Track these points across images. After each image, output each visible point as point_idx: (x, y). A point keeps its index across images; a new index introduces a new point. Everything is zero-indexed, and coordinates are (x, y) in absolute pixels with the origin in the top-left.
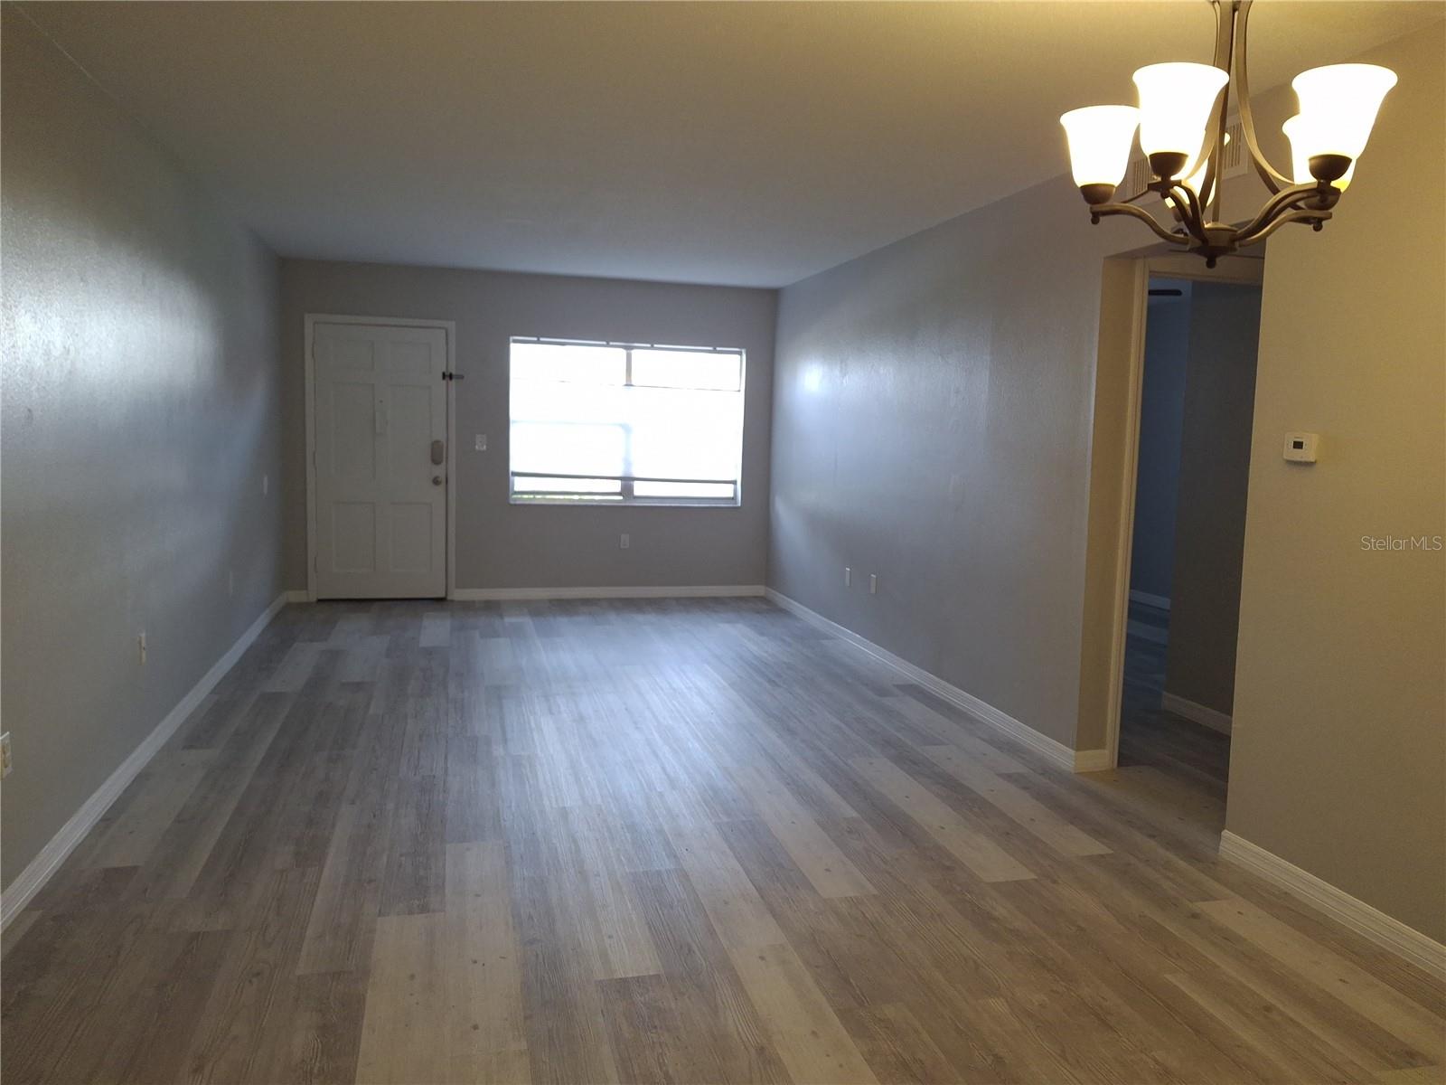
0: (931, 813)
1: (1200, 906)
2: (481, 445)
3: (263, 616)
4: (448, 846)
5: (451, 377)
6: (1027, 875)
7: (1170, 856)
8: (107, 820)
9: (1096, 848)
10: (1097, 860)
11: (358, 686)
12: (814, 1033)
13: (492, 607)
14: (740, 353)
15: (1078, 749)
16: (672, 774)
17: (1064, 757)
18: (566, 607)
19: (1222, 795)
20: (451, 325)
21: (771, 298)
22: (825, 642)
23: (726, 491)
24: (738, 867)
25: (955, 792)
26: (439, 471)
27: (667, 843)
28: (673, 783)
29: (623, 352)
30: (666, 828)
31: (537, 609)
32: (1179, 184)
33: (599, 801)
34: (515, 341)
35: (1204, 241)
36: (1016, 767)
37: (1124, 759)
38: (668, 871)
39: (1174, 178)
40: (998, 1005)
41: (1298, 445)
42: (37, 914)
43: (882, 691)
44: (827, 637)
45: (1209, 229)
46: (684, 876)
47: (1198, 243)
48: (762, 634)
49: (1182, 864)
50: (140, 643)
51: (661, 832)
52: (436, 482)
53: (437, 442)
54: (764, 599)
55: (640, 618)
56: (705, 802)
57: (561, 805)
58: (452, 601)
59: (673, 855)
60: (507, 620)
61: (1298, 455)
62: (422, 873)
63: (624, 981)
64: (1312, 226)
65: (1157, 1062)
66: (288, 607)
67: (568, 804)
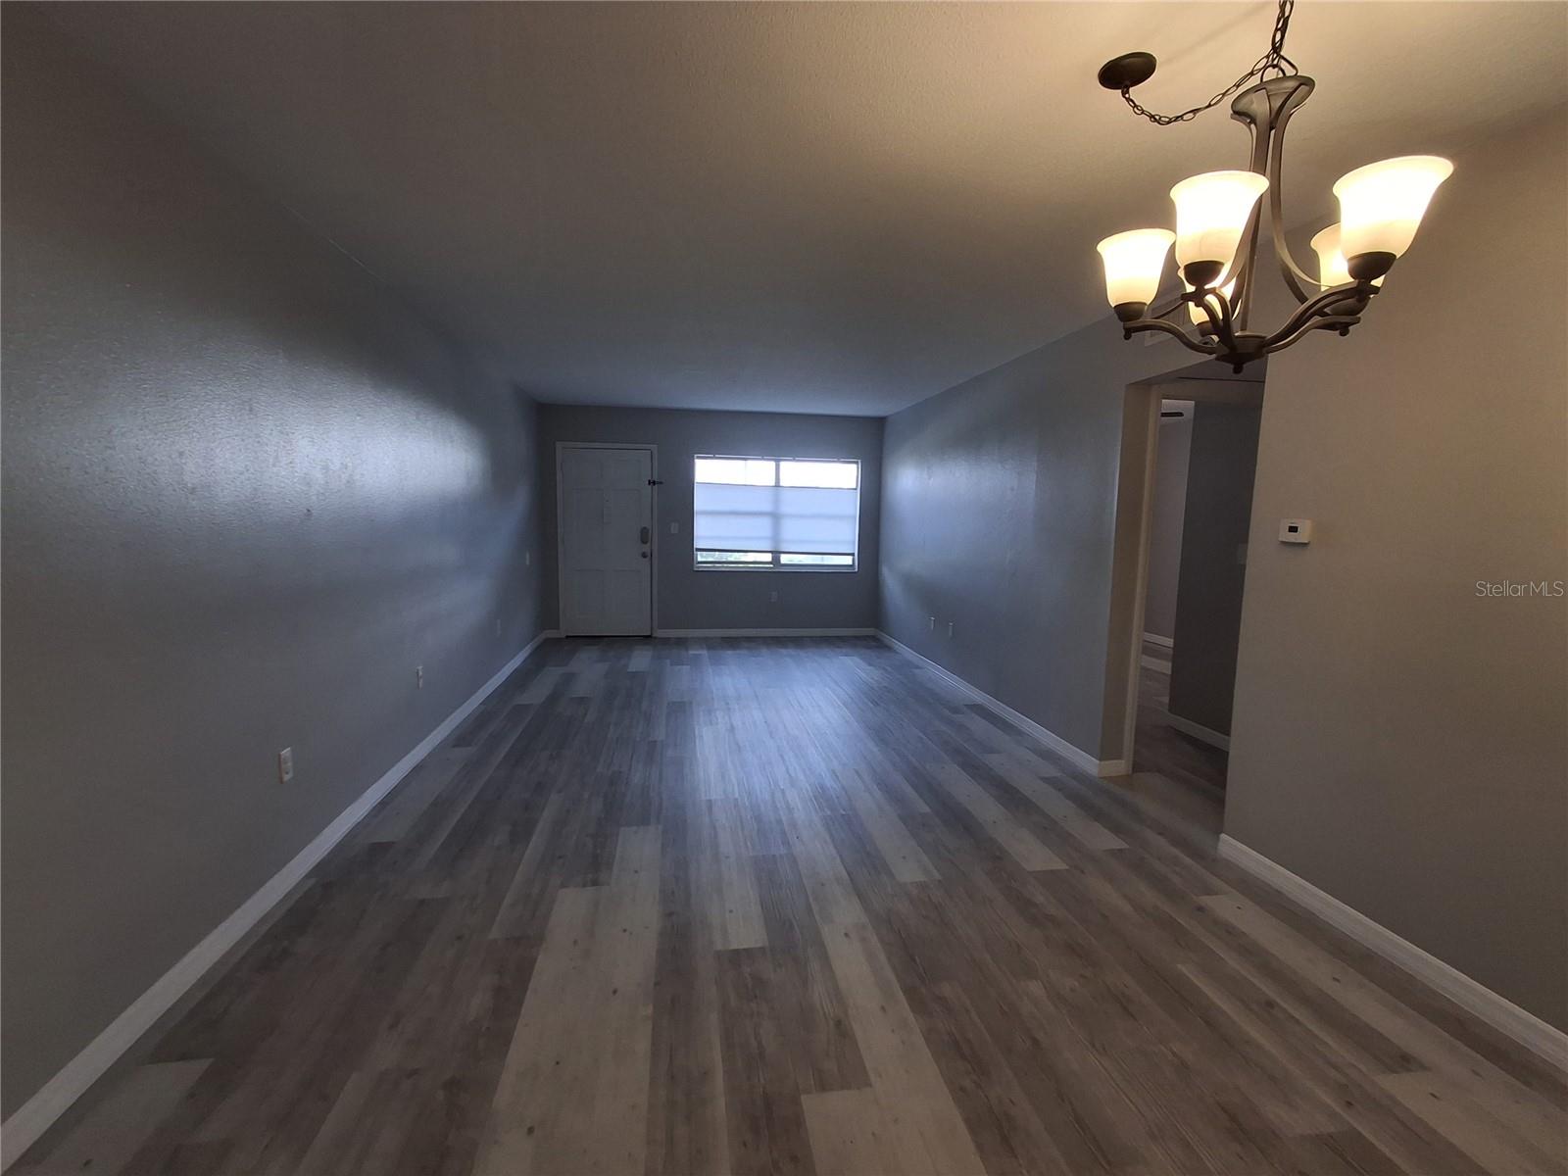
0: (986, 808)
1: (1206, 900)
2: (674, 528)
3: (527, 648)
4: (622, 829)
5: (654, 483)
6: (1059, 865)
7: (1175, 851)
8: (383, 804)
9: (1117, 843)
10: (1117, 854)
11: (582, 700)
12: (883, 1008)
13: (681, 642)
14: (857, 463)
15: (1100, 760)
16: (793, 775)
17: (1089, 764)
18: (732, 643)
19: (1220, 802)
20: (654, 447)
21: (880, 422)
22: (917, 671)
23: (847, 560)
24: (834, 851)
25: (1007, 794)
26: (646, 548)
27: (784, 833)
28: (793, 782)
29: (772, 464)
30: (784, 819)
31: (711, 644)
32: (1213, 291)
33: (737, 796)
34: (698, 458)
35: (1233, 348)
36: (1052, 771)
37: (1137, 767)
38: (781, 856)
39: (1207, 287)
40: (1035, 988)
41: (1293, 529)
42: (312, 881)
43: (956, 710)
44: (918, 667)
45: (1237, 337)
46: (794, 860)
47: (1226, 350)
48: (870, 665)
49: (1188, 861)
50: (418, 673)
51: (779, 822)
52: (644, 555)
53: (645, 528)
54: (874, 638)
55: (784, 651)
56: (815, 797)
57: (708, 798)
58: (655, 638)
59: (786, 843)
60: (691, 652)
61: (1292, 537)
62: (599, 851)
63: (737, 952)
64: (1338, 332)
65: (1174, 1054)
66: (547, 642)
67: (713, 797)
